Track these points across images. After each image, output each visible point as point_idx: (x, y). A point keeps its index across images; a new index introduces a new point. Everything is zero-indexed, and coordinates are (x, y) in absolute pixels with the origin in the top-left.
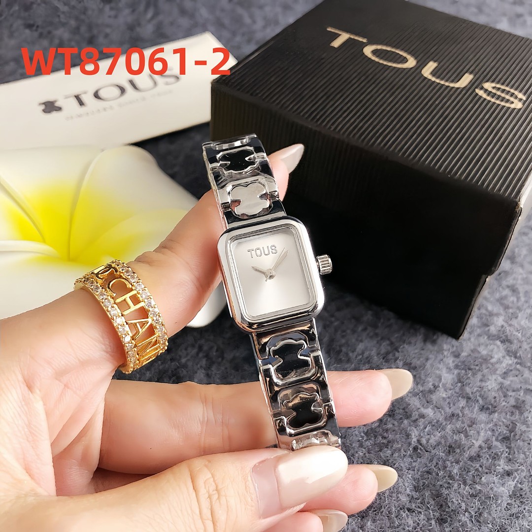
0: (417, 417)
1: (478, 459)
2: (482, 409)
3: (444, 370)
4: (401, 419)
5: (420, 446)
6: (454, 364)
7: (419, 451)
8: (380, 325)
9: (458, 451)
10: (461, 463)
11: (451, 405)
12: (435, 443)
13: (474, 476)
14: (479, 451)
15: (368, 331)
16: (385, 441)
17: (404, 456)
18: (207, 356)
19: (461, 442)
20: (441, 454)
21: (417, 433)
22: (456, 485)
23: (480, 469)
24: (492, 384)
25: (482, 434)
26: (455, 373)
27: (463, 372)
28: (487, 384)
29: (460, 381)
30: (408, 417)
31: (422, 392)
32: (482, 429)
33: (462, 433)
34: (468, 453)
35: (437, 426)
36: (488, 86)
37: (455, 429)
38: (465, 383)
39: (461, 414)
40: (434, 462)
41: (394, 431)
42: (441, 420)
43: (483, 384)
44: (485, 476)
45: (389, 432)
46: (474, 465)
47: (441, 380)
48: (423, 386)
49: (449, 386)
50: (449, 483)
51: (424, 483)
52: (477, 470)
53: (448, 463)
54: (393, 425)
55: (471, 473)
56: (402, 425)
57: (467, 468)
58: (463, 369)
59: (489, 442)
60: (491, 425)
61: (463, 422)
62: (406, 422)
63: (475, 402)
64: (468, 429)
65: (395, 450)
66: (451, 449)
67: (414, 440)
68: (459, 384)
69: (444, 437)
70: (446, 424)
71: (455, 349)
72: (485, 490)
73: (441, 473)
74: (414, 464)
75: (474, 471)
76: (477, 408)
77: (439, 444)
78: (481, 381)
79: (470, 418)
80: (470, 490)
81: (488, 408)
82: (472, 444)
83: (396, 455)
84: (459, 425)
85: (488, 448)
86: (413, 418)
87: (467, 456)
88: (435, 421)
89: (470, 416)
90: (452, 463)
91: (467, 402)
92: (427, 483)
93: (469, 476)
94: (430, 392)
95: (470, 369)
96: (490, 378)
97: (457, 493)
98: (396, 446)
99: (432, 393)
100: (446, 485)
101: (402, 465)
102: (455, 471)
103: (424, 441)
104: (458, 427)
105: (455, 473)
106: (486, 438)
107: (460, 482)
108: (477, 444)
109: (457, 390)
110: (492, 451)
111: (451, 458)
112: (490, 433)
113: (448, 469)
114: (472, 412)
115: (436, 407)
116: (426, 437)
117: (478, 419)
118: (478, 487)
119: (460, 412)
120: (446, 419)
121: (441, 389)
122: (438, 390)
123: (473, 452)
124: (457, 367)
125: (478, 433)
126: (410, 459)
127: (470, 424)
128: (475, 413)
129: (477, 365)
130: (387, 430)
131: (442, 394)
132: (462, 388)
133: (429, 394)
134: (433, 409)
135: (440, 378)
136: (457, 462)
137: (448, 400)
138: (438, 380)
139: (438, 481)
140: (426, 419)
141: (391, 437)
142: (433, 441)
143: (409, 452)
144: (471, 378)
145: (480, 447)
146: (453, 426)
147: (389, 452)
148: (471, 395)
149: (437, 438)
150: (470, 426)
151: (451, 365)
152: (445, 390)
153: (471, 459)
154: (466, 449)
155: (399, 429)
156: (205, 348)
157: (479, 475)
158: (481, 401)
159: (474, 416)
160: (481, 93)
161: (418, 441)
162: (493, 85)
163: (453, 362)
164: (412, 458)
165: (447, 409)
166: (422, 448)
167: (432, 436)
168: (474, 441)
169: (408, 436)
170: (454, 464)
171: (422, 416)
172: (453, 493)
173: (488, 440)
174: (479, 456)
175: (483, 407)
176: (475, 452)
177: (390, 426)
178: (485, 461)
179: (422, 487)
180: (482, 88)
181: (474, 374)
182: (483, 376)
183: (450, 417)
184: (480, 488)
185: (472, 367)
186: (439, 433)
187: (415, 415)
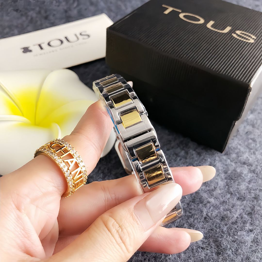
0: (206, 202)
1: (236, 223)
2: (238, 199)
3: (220, 180)
4: (198, 204)
5: (208, 217)
6: (224, 177)
7: (207, 219)
8: (188, 157)
9: (226, 219)
10: (227, 226)
11: (223, 197)
12: (215, 216)
13: (234, 232)
14: (237, 220)
15: (182, 161)
16: (190, 215)
17: (200, 222)
18: (103, 173)
19: (227, 215)
20: (218, 221)
21: (206, 210)
22: (225, 236)
23: (237, 228)
24: (243, 187)
25: (238, 211)
26: (225, 181)
27: (229, 181)
28: (240, 187)
29: (227, 185)
30: (202, 202)
31: (208, 190)
32: (238, 209)
33: (228, 211)
34: (231, 220)
35: (216, 207)
36: (238, 32)
37: (225, 209)
38: (230, 186)
39: (228, 201)
40: (215, 225)
41: (195, 209)
42: (218, 204)
43: (239, 187)
44: (240, 232)
45: (192, 210)
46: (234, 227)
47: (218, 184)
48: (209, 187)
49: (222, 187)
50: (222, 235)
51: (209, 235)
52: (236, 229)
53: (222, 226)
54: (194, 206)
55: (232, 230)
56: (199, 207)
57: (231, 228)
58: (229, 179)
59: (242, 215)
60: (242, 207)
61: (229, 205)
62: (200, 205)
63: (235, 195)
64: (231, 208)
65: (195, 219)
66: (223, 219)
67: (205, 214)
68: (227, 187)
69: (219, 212)
70: (220, 206)
71: (225, 169)
72: (239, 239)
73: (218, 230)
74: (205, 226)
75: (234, 229)
76: (235, 198)
77: (217, 216)
78: (238, 185)
79: (232, 203)
80: (232, 239)
81: (241, 198)
82: (233, 216)
83: (196, 221)
84: (227, 207)
85: (241, 218)
86: (204, 203)
87: (231, 222)
88: (215, 205)
89: (232, 202)
90: (223, 225)
91: (231, 195)
92: (211, 235)
93: (231, 232)
94: (213, 190)
95: (232, 179)
96: (242, 184)
97: (226, 240)
98: (195, 217)
99: (213, 191)
100: (220, 236)
101: (199, 226)
102: (225, 229)
103: (209, 214)
104: (226, 207)
105: (225, 230)
106: (240, 213)
107: (227, 235)
108: (235, 216)
109: (226, 189)
110: (242, 219)
111: (223, 223)
112: (242, 211)
113: (221, 228)
114: (233, 200)
115: (216, 198)
116: (211, 212)
117: (236, 204)
118: (236, 237)
119: (227, 200)
120: (220, 204)
121: (218, 189)
122: (216, 190)
123: (234, 220)
124: (226, 178)
125: (236, 211)
126: (203, 223)
127: (232, 206)
128: (235, 201)
129: (236, 177)
130: (191, 209)
131: (218, 191)
132: (228, 189)
133: (212, 191)
134: (214, 198)
135: (217, 183)
136: (226, 225)
137: (221, 194)
138: (216, 184)
139: (216, 234)
140: (210, 203)
141: (193, 212)
142: (214, 214)
143: (202, 220)
144: (233, 183)
145: (237, 217)
146: (224, 207)
147: (192, 220)
148: (233, 192)
149: (216, 213)
150: (232, 207)
151: (223, 177)
152: (220, 189)
153: (233, 223)
154: (230, 218)
155: (197, 208)
156: (102, 168)
157: (236, 231)
158: (238, 195)
159: (234, 202)
160: (234, 35)
161: (207, 214)
162: (241, 32)
163: (224, 176)
164: (204, 223)
165: (221, 199)
166: (209, 218)
167: (214, 212)
168: (234, 215)
169: (202, 212)
170: (224, 225)
171: (209, 202)
172: (224, 240)
173: (241, 214)
174: (236, 222)
175: (239, 198)
176: (235, 220)
177: (193, 207)
178: (240, 224)
179: (208, 237)
180: (235, 33)
181: (234, 182)
182: (239, 182)
183: (222, 203)
184: (237, 238)
185: (233, 178)
186: (217, 210)
187: (205, 202)
